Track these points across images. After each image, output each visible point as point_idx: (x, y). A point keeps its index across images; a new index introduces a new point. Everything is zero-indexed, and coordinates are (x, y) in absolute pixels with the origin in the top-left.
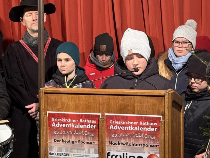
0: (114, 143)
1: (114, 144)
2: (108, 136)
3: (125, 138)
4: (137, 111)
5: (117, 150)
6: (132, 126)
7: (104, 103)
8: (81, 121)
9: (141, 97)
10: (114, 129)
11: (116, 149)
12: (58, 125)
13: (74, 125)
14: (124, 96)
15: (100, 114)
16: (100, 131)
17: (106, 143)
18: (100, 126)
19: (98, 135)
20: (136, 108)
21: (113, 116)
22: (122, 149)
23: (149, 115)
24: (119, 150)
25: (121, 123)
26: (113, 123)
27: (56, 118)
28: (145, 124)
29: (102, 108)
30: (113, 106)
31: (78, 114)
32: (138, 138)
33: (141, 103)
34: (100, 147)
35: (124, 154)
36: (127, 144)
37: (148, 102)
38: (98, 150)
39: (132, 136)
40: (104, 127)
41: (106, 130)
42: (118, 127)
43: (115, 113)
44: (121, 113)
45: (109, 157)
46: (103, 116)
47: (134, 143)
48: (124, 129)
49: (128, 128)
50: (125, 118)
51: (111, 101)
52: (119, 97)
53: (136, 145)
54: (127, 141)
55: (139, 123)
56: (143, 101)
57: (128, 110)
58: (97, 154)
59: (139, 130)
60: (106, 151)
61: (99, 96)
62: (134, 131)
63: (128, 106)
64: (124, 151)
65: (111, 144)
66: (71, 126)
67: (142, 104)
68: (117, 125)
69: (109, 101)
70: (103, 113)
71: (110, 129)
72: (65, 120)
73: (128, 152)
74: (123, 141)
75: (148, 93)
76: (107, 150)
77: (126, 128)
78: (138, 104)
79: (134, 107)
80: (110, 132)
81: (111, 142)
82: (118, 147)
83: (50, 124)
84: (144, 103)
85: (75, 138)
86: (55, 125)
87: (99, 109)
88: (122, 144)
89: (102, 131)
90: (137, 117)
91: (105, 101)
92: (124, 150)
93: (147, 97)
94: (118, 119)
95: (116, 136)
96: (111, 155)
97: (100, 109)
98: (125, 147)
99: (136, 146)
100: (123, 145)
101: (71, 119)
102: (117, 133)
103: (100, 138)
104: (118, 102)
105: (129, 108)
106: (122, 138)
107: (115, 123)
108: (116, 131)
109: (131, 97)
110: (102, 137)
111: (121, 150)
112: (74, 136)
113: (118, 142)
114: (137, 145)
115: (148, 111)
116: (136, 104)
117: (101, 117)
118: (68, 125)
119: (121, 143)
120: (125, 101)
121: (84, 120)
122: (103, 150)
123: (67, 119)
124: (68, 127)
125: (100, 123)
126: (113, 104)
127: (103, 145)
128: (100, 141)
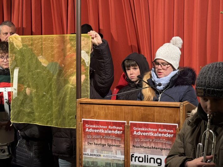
0: (137, 146)
2: (132, 140)
3: (146, 142)
4: (157, 119)
6: (152, 132)
7: (129, 112)
9: (160, 108)
10: (137, 135)
11: (139, 151)
12: (91, 130)
13: (104, 131)
14: (146, 107)
15: (126, 122)
16: (126, 136)
17: (131, 146)
18: (125, 132)
19: (124, 139)
20: (156, 117)
21: (136, 124)
22: (144, 152)
25: (143, 129)
26: (136, 129)
27: (89, 125)
28: (163, 130)
30: (136, 115)
31: (107, 122)
32: (157, 143)
33: (160, 113)
34: (125, 150)
35: (145, 156)
36: (148, 148)
37: (166, 112)
38: (123, 152)
39: (152, 140)
40: (129, 133)
41: (131, 135)
42: (141, 133)
43: (138, 121)
44: (143, 121)
45: (133, 158)
46: (128, 123)
47: (153, 147)
49: (149, 134)
50: (147, 126)
51: (135, 111)
52: (141, 108)
54: (148, 145)
55: (158, 130)
57: (149, 118)
58: (123, 155)
59: (158, 136)
60: (130, 153)
61: (125, 106)
62: (154, 136)
63: (149, 115)
65: (135, 147)
66: (102, 131)
68: (139, 132)
69: (133, 111)
70: (128, 121)
71: (134, 134)
72: (97, 127)
73: (149, 154)
74: (144, 145)
75: (165, 104)
76: (132, 153)
77: (147, 134)
79: (154, 116)
80: (134, 137)
81: (135, 145)
82: (140, 149)
83: (84, 129)
84: (162, 112)
85: (105, 141)
86: (88, 131)
87: (125, 117)
89: (127, 136)
90: (157, 125)
91: (130, 111)
92: (145, 152)
93: (165, 108)
94: (140, 126)
95: (139, 141)
96: (134, 157)
97: (126, 118)
98: (147, 150)
101: (101, 125)
102: (140, 138)
103: (125, 142)
104: (141, 112)
105: (150, 117)
106: (144, 143)
107: (138, 129)
108: (138, 137)
109: (151, 107)
110: (127, 141)
111: (142, 153)
113: (141, 146)
114: (156, 148)
115: (165, 120)
116: (156, 114)
117: (126, 125)
118: (99, 130)
119: (143, 147)
120: (146, 111)
121: (113, 126)
122: (127, 152)
123: (98, 126)
124: (99, 132)
125: (125, 129)
126: (136, 113)
127: (127, 148)
128: (125, 144)
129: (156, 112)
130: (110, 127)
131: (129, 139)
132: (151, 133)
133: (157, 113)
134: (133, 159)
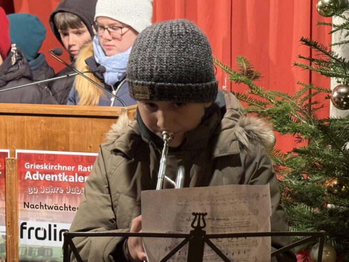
0: (33, 205)
2: (22, 191)
3: (51, 196)
4: (74, 145)
5: (38, 218)
6: (64, 174)
7: (14, 130)
9: (80, 119)
10: (33, 180)
11: (37, 216)
14: (50, 118)
15: (8, 151)
16: (8, 182)
17: (19, 205)
18: (6, 174)
19: (4, 190)
20: (71, 139)
21: (30, 155)
22: (47, 217)
23: (94, 152)
24: (41, 218)
25: (46, 167)
26: (31, 168)
28: (87, 169)
29: (11, 139)
30: (30, 136)
32: (75, 195)
33: (80, 131)
34: (7, 213)
35: (50, 226)
36: (56, 208)
37: (93, 128)
38: (4, 218)
39: (65, 192)
40: (14, 176)
41: (19, 181)
42: (40, 175)
43: (33, 149)
44: (44, 149)
46: (13, 154)
47: (67, 205)
48: (51, 179)
49: (58, 178)
50: (53, 159)
51: (27, 127)
52: (40, 119)
53: (71, 209)
54: (56, 202)
55: (76, 168)
56: (83, 128)
57: (57, 143)
58: (3, 225)
59: (76, 181)
60: (19, 220)
61: (6, 116)
62: (69, 182)
63: (57, 135)
64: (51, 219)
65: (28, 207)
67: (82, 133)
68: (38, 172)
69: (24, 127)
70: (14, 149)
71: (26, 178)
73: (57, 222)
74: (48, 202)
75: (91, 111)
76: (21, 219)
77: (54, 178)
78: (76, 133)
79: (68, 137)
80: (26, 184)
81: (28, 203)
82: (39, 212)
84: (85, 129)
87: (6, 141)
88: (47, 207)
89: (11, 184)
90: (73, 157)
91: (16, 127)
92: (50, 217)
93: (90, 119)
94: (39, 159)
95: (36, 193)
97: (8, 142)
98: (52, 212)
99: (72, 211)
100: (49, 209)
102: (39, 187)
103: (7, 195)
104: (40, 128)
105: (59, 140)
106: (48, 197)
107: (35, 168)
108: (36, 183)
109: (61, 118)
110: (11, 194)
111: (45, 219)
113: (41, 203)
114: (73, 209)
115: (92, 145)
116: (71, 133)
117: (9, 157)
119: (45, 206)
120: (52, 126)
122: (12, 218)
125: (7, 168)
126: (30, 131)
127: (12, 209)
128: (8, 200)
129: (71, 129)
131: (14, 189)
132: (62, 174)
133: (74, 130)
134: (25, 232)
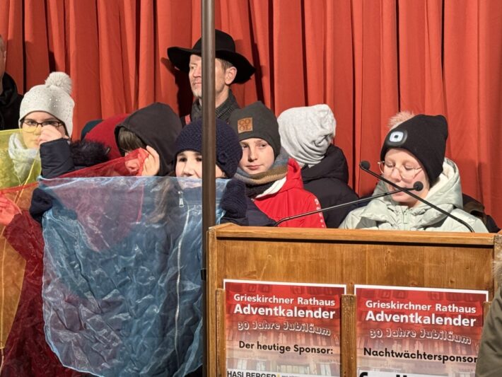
0: (377, 352)
1: (375, 353)
2: (362, 335)
3: (400, 341)
4: (430, 279)
5: (382, 367)
6: (417, 314)
7: (353, 261)
8: (301, 301)
9: (438, 248)
10: (376, 321)
11: (381, 365)
12: (248, 310)
13: (284, 310)
14: (400, 247)
15: (344, 286)
16: (344, 323)
17: (358, 351)
18: (343, 313)
19: (339, 334)
20: (427, 272)
21: (373, 291)
22: (394, 366)
23: (456, 288)
24: (386, 368)
25: (393, 306)
26: (374, 306)
27: (243, 295)
28: (448, 309)
29: (348, 272)
30: (373, 268)
31: (293, 286)
32: (432, 341)
33: (438, 263)
34: (344, 360)
36: (406, 355)
37: (455, 259)
38: (338, 367)
39: (418, 336)
40: (353, 316)
41: (358, 323)
42: (386, 315)
43: (377, 284)
44: (392, 285)
46: (351, 290)
47: (421, 352)
48: (400, 320)
49: (409, 318)
50: (402, 296)
51: (369, 258)
52: (387, 249)
53: (426, 357)
54: (407, 348)
55: (434, 307)
56: (443, 258)
57: (408, 277)
59: (433, 323)
60: (358, 369)
61: (342, 245)
62: (423, 324)
63: (408, 267)
64: (400, 369)
65: (370, 354)
66: (278, 312)
67: (442, 265)
68: (382, 312)
69: (365, 257)
70: (351, 283)
71: (367, 319)
72: (265, 300)
73: (408, 373)
74: (396, 348)
75: (454, 238)
76: (360, 368)
77: (404, 319)
78: (432, 264)
79: (422, 270)
80: (367, 326)
81: (370, 349)
82: (385, 360)
83: (230, 307)
84: (445, 261)
85: (287, 339)
86: (240, 310)
87: (342, 274)
88: (394, 355)
89: (348, 326)
90: (430, 294)
91: (355, 258)
92: (398, 367)
93: (452, 248)
94: (384, 296)
95: (381, 337)
97: (345, 276)
98: (402, 361)
99: (427, 360)
100: (397, 356)
101: (278, 297)
102: (384, 330)
103: (344, 339)
104: (386, 258)
105: (411, 273)
106: (396, 342)
107: (379, 307)
108: (380, 326)
109: (414, 247)
110: (348, 338)
111: (391, 368)
112: (284, 336)
113: (386, 349)
114: (428, 357)
115: (454, 280)
116: (427, 264)
117: (345, 294)
118: (270, 309)
119: (392, 352)
120: (401, 256)
121: (308, 299)
122: (350, 367)
123: (269, 297)
124: (271, 314)
125: (343, 307)
126: (373, 263)
127: (350, 357)
128: (344, 346)
129: (427, 260)
130: (300, 300)
131: (353, 333)
132: (414, 314)
133: (430, 261)
